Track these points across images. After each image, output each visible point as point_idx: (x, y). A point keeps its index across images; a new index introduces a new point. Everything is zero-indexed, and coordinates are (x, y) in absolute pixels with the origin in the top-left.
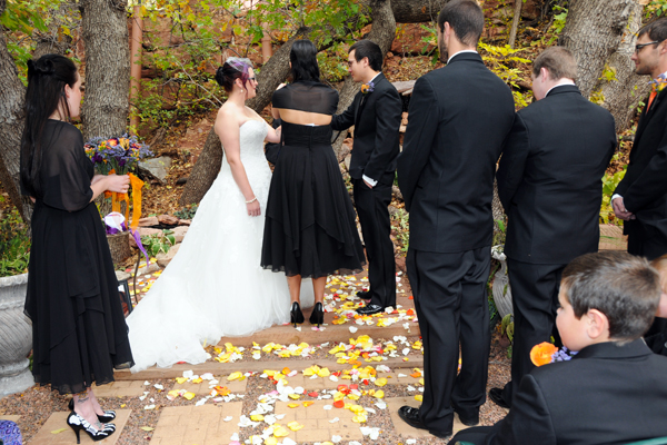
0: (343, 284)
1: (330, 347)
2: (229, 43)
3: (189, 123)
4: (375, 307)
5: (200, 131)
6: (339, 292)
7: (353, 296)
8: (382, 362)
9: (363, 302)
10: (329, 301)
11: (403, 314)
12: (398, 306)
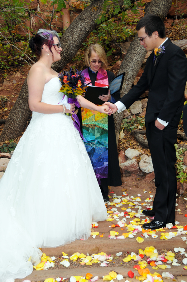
0: (131, 204)
1: (123, 256)
2: (36, 9)
3: (6, 76)
4: (157, 222)
5: (15, 82)
6: (128, 210)
7: (140, 214)
8: (166, 270)
9: (148, 218)
10: (121, 218)
11: (180, 229)
12: (177, 223)
